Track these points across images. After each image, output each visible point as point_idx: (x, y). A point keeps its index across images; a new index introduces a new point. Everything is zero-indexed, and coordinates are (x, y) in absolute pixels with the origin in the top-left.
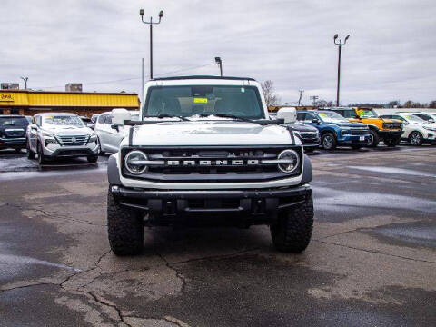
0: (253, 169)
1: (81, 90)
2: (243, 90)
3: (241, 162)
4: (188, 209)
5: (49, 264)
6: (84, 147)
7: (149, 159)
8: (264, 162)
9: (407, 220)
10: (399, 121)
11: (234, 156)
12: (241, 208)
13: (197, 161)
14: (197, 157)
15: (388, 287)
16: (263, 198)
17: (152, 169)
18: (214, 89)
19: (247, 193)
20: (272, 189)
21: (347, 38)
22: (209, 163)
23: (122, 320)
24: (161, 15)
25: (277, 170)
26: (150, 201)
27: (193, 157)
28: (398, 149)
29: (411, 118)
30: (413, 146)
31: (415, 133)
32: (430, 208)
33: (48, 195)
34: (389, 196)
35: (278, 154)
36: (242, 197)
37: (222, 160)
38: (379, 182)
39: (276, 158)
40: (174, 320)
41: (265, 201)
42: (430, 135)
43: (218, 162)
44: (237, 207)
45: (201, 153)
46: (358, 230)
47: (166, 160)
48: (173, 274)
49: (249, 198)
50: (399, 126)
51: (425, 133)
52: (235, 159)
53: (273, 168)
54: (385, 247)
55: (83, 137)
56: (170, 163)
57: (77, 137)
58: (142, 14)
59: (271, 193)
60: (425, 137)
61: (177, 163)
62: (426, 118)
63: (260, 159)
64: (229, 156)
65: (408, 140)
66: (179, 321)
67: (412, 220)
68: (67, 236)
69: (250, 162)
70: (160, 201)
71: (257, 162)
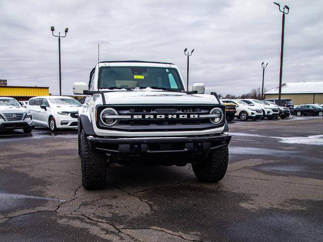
0: (194, 122)
1: (6, 84)
2: (167, 71)
3: (186, 116)
4: (148, 151)
5: (38, 198)
6: (22, 121)
7: (120, 114)
8: (201, 116)
9: (270, 161)
10: (234, 104)
11: (181, 112)
12: (186, 150)
13: (155, 115)
14: (155, 112)
15: (289, 199)
16: (202, 141)
17: (121, 122)
18: (148, 69)
19: (191, 138)
20: (207, 135)
21: (192, 51)
22: (163, 117)
23: (120, 232)
24: (66, 31)
25: (209, 122)
26: (120, 146)
27: (152, 112)
28: (233, 122)
29: (240, 103)
30: (242, 120)
31: (243, 112)
32: (278, 154)
33: (7, 153)
34: (249, 149)
35: (210, 111)
36: (187, 141)
37: (173, 115)
38: (236, 141)
39: (208, 113)
40: (159, 229)
41: (202, 144)
42: (253, 113)
43: (170, 116)
44: (183, 149)
45: (158, 109)
46: (244, 168)
47: (132, 115)
48: (137, 199)
49: (192, 142)
50: (234, 107)
51: (250, 112)
52: (181, 114)
53: (207, 121)
54: (269, 177)
55: (22, 114)
56: (135, 117)
57: (17, 114)
58: (53, 29)
59: (207, 138)
60: (250, 115)
61: (140, 117)
62: (249, 103)
63: (199, 114)
64: (178, 112)
65: (239, 117)
66: (163, 229)
67: (273, 161)
68: (40, 179)
69: (192, 116)
70: (129, 145)
71: (196, 116)
